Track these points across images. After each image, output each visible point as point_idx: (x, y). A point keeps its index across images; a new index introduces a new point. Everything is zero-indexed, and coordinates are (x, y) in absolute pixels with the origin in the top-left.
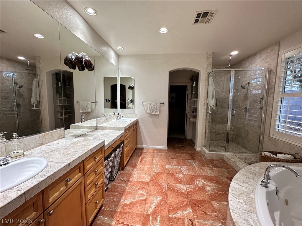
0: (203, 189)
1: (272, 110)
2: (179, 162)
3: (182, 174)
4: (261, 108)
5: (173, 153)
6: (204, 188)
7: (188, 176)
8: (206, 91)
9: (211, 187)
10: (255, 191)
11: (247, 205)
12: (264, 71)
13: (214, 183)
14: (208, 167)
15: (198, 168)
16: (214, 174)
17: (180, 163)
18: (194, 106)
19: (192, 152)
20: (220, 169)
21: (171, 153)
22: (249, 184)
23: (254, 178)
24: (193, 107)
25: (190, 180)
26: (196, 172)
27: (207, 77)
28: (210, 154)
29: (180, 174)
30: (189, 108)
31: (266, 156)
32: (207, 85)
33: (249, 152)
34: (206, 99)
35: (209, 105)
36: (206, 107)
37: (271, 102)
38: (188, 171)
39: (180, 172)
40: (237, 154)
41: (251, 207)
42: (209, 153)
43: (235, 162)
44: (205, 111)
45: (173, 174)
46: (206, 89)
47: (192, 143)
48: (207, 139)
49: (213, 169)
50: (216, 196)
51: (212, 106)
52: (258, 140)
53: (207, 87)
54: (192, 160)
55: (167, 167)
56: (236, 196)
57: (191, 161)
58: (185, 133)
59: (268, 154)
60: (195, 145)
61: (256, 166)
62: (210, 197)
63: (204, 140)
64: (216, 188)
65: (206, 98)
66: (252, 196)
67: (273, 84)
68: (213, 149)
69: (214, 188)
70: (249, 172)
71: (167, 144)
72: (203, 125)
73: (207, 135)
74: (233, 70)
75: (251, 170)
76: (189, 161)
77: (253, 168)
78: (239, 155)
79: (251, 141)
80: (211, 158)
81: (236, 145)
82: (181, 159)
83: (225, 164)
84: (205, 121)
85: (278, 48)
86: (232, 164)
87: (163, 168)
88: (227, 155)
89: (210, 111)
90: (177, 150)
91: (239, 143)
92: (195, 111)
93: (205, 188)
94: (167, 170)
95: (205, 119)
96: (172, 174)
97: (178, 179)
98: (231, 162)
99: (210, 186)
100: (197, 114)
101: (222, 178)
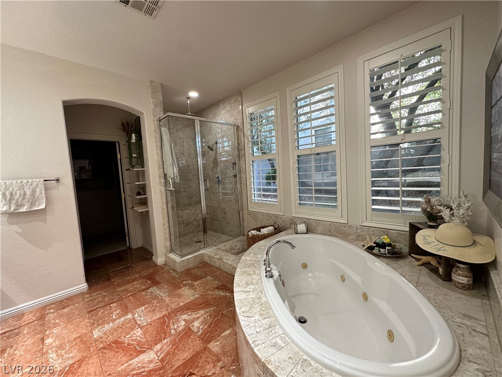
0: (188, 331)
1: (246, 177)
2: (126, 306)
3: (139, 329)
4: (235, 176)
5: (105, 292)
6: (189, 329)
7: (153, 324)
8: (159, 152)
9: (200, 320)
10: (263, 289)
11: (265, 318)
12: (230, 127)
13: (203, 308)
14: (185, 285)
15: (169, 296)
16: (198, 292)
17: (130, 306)
18: (139, 182)
19: (151, 271)
20: (204, 279)
21: (100, 295)
22: (254, 284)
23: (254, 272)
24: (136, 183)
25: (161, 330)
26: (168, 306)
27: (156, 126)
28: (183, 261)
29: (135, 332)
30: (127, 187)
31: (253, 235)
32: (159, 140)
33: (230, 238)
34: (161, 166)
35: (168, 176)
36: (163, 181)
37: (244, 167)
38: (151, 315)
39: (134, 324)
40: (219, 246)
41: (269, 317)
42: (181, 260)
43: (220, 259)
44: (163, 189)
45: (116, 342)
46: (159, 148)
47: (146, 254)
48: (173, 237)
49: (194, 286)
50: (212, 329)
51: (174, 177)
52: (238, 218)
53: (159, 144)
54: (154, 288)
55: (96, 334)
56: (248, 314)
57: (154, 290)
58: (127, 238)
59: (254, 232)
60: (152, 255)
61: (250, 253)
62: (203, 339)
63: (169, 240)
64: (207, 316)
65: (161, 163)
66: (264, 299)
67: (243, 144)
68: (186, 250)
69: (205, 318)
70: (247, 265)
71: (84, 277)
72: (163, 214)
73: (172, 230)
74: (197, 119)
75: (247, 263)
76: (148, 292)
77: (248, 258)
78: (221, 246)
79: (230, 222)
80: (187, 267)
81: (214, 234)
82: (130, 296)
83: (209, 267)
84: (165, 206)
85: (240, 99)
86: (217, 263)
87: (84, 343)
88: (207, 252)
89: (171, 186)
90: (116, 280)
91: (216, 229)
92: (142, 190)
93: (192, 328)
94: (96, 341)
95: (165, 201)
96: (114, 343)
97: (133, 345)
98: (216, 260)
99: (198, 318)
100: (148, 196)
101: (212, 293)
